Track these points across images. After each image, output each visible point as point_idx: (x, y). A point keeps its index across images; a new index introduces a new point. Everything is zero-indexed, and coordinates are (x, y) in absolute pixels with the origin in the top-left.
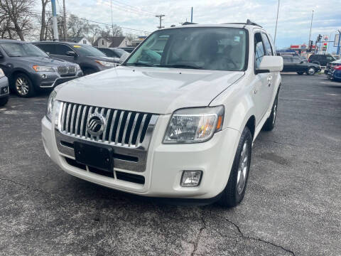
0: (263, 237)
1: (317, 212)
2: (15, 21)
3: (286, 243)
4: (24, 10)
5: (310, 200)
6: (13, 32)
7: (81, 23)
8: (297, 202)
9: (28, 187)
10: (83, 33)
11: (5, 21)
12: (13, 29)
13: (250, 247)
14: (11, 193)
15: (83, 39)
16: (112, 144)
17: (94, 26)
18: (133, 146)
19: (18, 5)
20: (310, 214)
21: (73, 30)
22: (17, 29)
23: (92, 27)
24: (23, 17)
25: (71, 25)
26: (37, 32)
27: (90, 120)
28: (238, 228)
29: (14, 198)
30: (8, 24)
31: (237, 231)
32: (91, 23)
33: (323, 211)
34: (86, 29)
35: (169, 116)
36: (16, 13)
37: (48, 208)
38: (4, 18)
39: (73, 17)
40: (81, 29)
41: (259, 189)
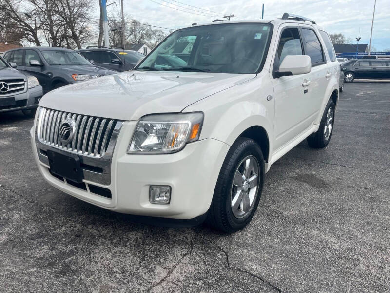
0: (251, 269)
1: (336, 246)
2: (72, 29)
3: (276, 279)
4: (82, 16)
5: (334, 232)
6: (71, 40)
7: (143, 29)
8: (315, 233)
9: (26, 199)
10: (146, 40)
11: (63, 28)
12: (71, 37)
13: (230, 279)
14: (7, 203)
15: (144, 46)
16: (80, 153)
17: (156, 31)
18: (98, 156)
19: (75, 11)
20: (326, 248)
21: (135, 37)
22: (74, 37)
23: (154, 33)
24: (80, 24)
25: (132, 31)
26: (96, 40)
27: (62, 127)
28: (227, 256)
29: (8, 209)
30: (66, 31)
31: (225, 261)
32: (153, 29)
33: (345, 245)
34: (148, 35)
35: (135, 123)
36: (74, 20)
37: (35, 221)
38: (62, 26)
39: (135, 23)
40: (142, 36)
41: (275, 215)
